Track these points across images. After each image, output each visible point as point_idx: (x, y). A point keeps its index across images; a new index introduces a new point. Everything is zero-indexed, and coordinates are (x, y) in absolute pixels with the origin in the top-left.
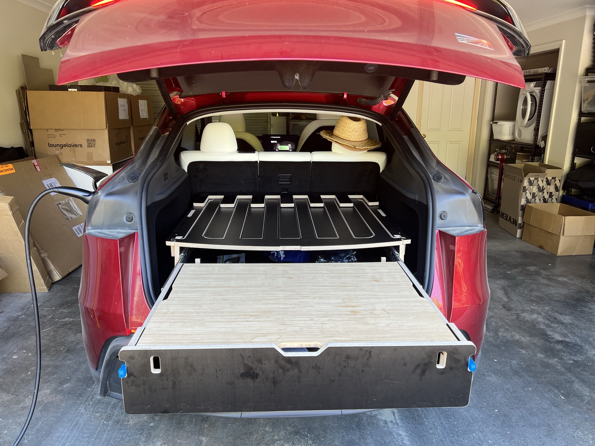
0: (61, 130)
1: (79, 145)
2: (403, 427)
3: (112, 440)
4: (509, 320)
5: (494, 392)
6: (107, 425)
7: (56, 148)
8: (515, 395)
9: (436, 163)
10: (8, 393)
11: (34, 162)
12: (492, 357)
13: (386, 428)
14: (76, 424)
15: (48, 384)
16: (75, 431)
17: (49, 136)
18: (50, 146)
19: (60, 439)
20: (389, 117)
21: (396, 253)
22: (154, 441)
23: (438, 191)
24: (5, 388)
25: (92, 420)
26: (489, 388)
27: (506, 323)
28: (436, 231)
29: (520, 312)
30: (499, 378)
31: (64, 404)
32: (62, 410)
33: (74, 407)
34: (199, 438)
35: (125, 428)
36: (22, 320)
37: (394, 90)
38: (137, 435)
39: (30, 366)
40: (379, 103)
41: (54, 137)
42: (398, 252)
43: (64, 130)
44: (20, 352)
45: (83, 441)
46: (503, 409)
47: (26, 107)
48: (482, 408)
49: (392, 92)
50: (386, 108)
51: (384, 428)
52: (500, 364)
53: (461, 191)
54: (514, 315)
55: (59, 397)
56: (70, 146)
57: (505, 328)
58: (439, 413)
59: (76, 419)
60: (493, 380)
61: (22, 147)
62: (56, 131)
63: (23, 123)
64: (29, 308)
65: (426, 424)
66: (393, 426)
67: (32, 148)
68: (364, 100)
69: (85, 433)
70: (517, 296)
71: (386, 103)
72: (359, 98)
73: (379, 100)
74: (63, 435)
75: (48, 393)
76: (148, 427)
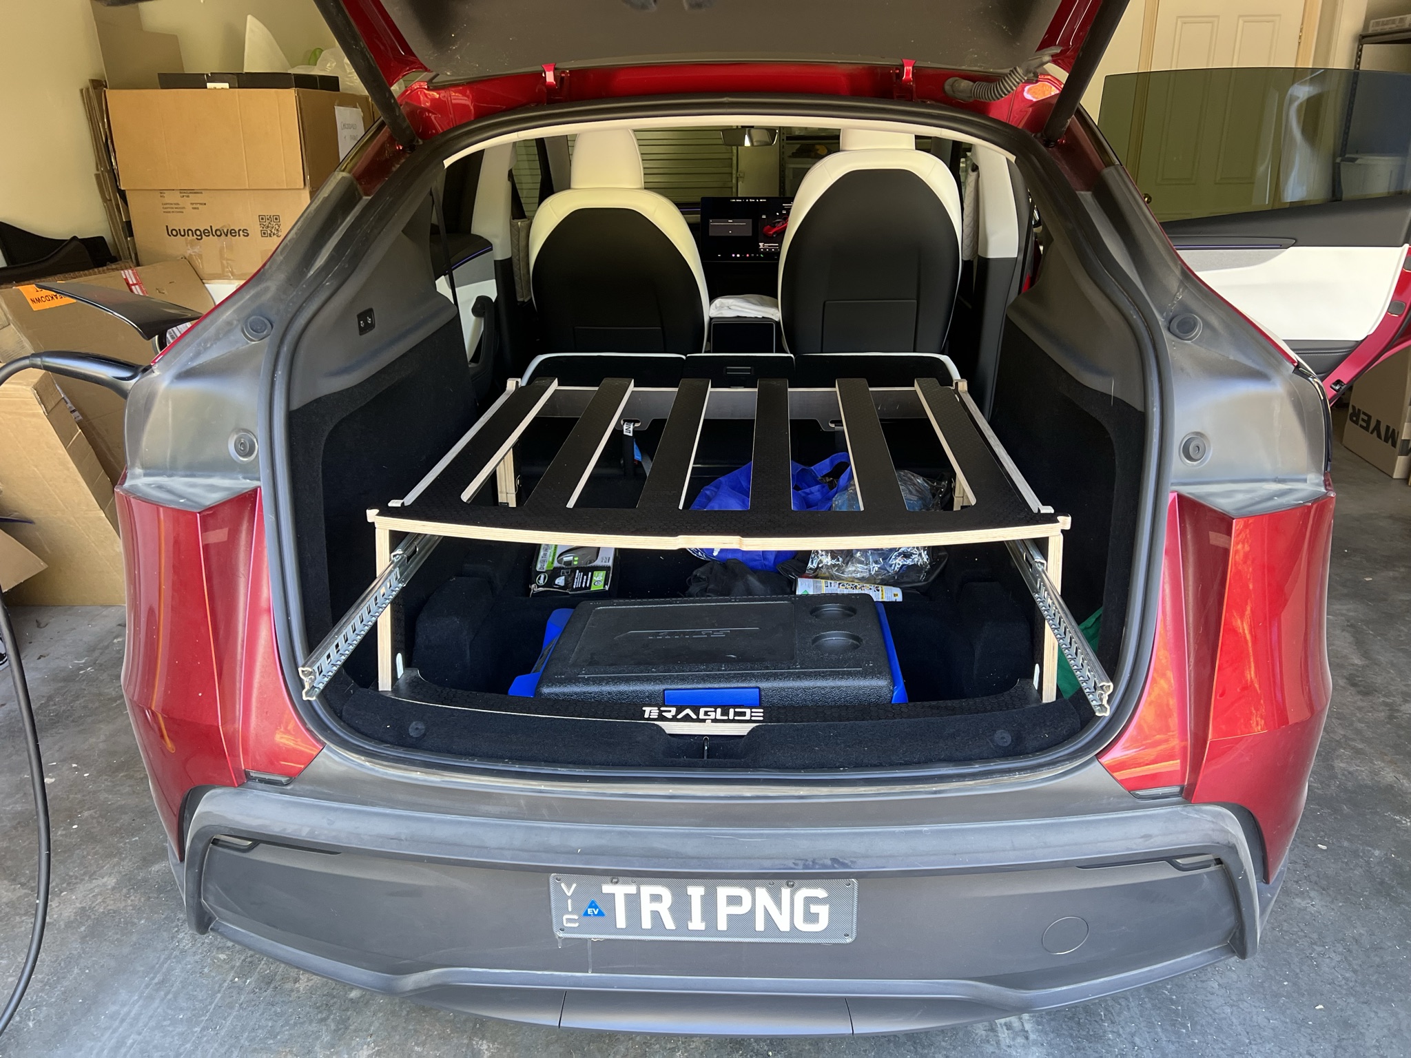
0: (195, 193)
1: (241, 232)
2: (1042, 1045)
3: (247, 1034)
4: (1367, 723)
5: (1315, 947)
6: (240, 990)
7: (186, 239)
8: (1377, 960)
9: (1181, 278)
10: (14, 880)
11: (128, 276)
12: (1313, 835)
13: (992, 1045)
14: (162, 982)
15: (116, 860)
16: (157, 1001)
17: (166, 208)
18: (172, 233)
19: (117, 1023)
20: (1039, 135)
21: (1038, 558)
22: (354, 1043)
23: (1182, 370)
24: (8, 867)
25: (206, 970)
26: (1300, 933)
27: (1358, 732)
28: (1169, 498)
29: (1398, 700)
30: (1332, 902)
31: (143, 922)
32: (134, 938)
33: (165, 931)
34: (472, 1045)
35: (284, 999)
36: (84, 680)
37: (1057, 50)
38: (311, 1022)
39: (81, 808)
40: (1009, 92)
41: (180, 210)
42: (1045, 557)
43: (202, 193)
44: (64, 768)
45: (172, 1031)
46: (1339, 1002)
47: (108, 134)
48: (1277, 996)
49: (1052, 56)
50: (1031, 109)
51: (988, 1046)
52: (1335, 859)
53: (1258, 368)
54: (1381, 708)
55: (135, 899)
56: (219, 233)
57: (1352, 748)
58: (1149, 1005)
59: (166, 966)
60: (1313, 910)
61: (102, 238)
62: (182, 195)
63: (103, 176)
64: (107, 647)
65: (1109, 1039)
66: (1014, 1039)
67: (129, 239)
68: (965, 84)
69: (181, 1009)
70: (1392, 652)
71: (1032, 94)
72: (950, 81)
73: (1011, 84)
74: (126, 1009)
75: (110, 887)
76: (345, 1002)
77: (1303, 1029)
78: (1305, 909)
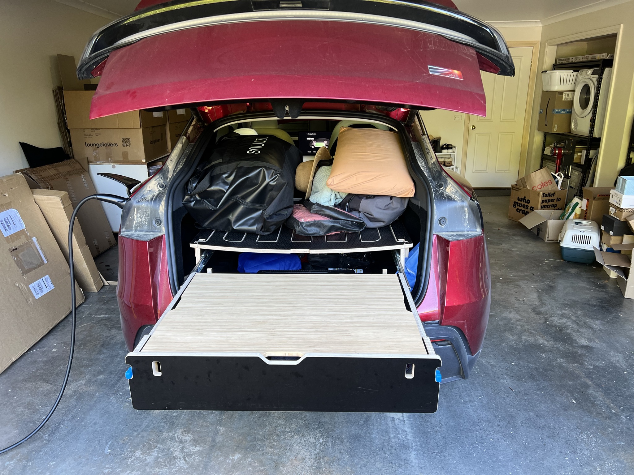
0: (97, 130)
1: (115, 145)
2: (410, 423)
4: (536, 324)
7: (93, 147)
8: (526, 398)
12: (511, 360)
13: (393, 424)
15: (84, 375)
17: (85, 136)
18: (87, 145)
20: (405, 123)
24: (45, 379)
26: (501, 390)
27: (533, 327)
28: (434, 236)
38: (161, 423)
41: (91, 136)
43: (100, 130)
44: (59, 346)
47: (63, 108)
50: (404, 113)
54: (542, 319)
56: (106, 145)
61: (61, 147)
62: (92, 131)
63: (61, 124)
65: (432, 422)
67: (70, 147)
70: (550, 300)
75: (83, 384)
77: (497, 418)
78: (504, 383)
